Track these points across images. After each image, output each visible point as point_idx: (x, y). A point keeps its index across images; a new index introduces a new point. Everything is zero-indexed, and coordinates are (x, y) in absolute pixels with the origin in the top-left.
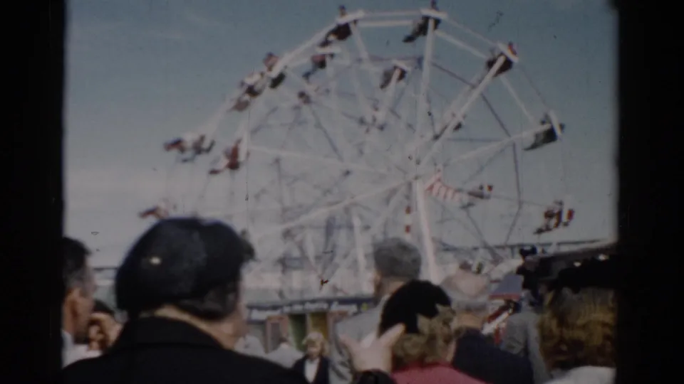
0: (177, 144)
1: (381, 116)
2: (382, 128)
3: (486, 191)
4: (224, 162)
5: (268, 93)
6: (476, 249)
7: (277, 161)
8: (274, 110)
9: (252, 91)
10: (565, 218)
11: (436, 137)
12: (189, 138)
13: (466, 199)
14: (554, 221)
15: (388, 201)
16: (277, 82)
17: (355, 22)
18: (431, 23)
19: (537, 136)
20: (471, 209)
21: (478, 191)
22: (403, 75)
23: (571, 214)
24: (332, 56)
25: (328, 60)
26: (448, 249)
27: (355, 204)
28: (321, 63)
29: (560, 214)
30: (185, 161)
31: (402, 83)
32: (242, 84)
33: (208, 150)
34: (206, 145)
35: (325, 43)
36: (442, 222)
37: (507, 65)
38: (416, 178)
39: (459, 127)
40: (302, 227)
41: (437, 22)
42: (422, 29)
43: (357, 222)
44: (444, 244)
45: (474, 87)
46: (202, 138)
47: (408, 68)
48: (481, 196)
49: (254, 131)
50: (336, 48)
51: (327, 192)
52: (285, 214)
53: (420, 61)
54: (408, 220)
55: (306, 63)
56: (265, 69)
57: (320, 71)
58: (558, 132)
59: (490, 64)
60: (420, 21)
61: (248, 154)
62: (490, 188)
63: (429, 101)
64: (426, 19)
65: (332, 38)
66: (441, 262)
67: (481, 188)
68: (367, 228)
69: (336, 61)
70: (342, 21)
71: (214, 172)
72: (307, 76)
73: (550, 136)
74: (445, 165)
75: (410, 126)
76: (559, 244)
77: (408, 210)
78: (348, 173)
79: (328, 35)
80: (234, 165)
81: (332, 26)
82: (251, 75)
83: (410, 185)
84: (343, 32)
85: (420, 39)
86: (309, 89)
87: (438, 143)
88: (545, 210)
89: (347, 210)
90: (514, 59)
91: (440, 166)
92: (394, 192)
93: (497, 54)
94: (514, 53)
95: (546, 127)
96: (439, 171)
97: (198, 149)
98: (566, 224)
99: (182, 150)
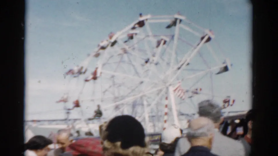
0: (71, 72)
1: (156, 59)
2: (157, 64)
3: (199, 91)
4: (91, 77)
5: (109, 49)
6: (194, 114)
7: (113, 77)
8: (112, 56)
9: (103, 48)
10: (231, 103)
11: (179, 68)
12: (76, 69)
13: (190, 94)
14: (226, 104)
15: (158, 94)
16: (113, 44)
17: (147, 20)
18: (178, 21)
19: (221, 68)
20: (192, 98)
21: (196, 91)
22: (165, 42)
23: (234, 101)
24: (136, 34)
25: (134, 36)
26: (182, 115)
27: (145, 96)
28: (131, 37)
29: (229, 101)
30: (75, 77)
31: (165, 46)
32: (99, 45)
33: (84, 73)
34: (83, 70)
35: (134, 28)
36: (180, 103)
37: (209, 39)
38: (170, 85)
39: (188, 64)
40: (123, 104)
41: (181, 21)
42: (174, 23)
43: (145, 103)
44: (181, 113)
45: (195, 48)
46: (82, 68)
47: (167, 39)
48: (196, 93)
49: (104, 65)
50: (138, 31)
51: (133, 90)
52: (116, 99)
53: (173, 37)
54: (166, 102)
55: (125, 37)
56: (108, 38)
57: (131, 41)
58: (229, 67)
59: (202, 38)
60: (173, 20)
61: (101, 73)
62: (201, 89)
63: (176, 53)
64: (176, 19)
65: (137, 26)
66: (180, 120)
67: (197, 90)
68: (149, 105)
69: (138, 36)
70: (141, 19)
71: (87, 81)
72: (126, 42)
73: (226, 69)
74: (183, 80)
75: (168, 64)
76: (229, 112)
77: (167, 98)
78: (142, 82)
79: (135, 25)
80: (95, 78)
81: (137, 21)
82: (102, 42)
83: (167, 88)
84: (141, 24)
85: (173, 27)
86: (127, 47)
87: (180, 71)
88: (223, 99)
89: (141, 98)
90: (212, 37)
91: (180, 81)
92: (161, 91)
93: (205, 34)
94: (213, 34)
95: (225, 65)
96: (179, 82)
97: (80, 72)
98: (232, 105)
99: (73, 73)
